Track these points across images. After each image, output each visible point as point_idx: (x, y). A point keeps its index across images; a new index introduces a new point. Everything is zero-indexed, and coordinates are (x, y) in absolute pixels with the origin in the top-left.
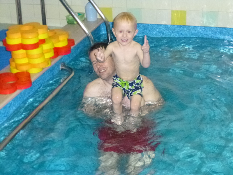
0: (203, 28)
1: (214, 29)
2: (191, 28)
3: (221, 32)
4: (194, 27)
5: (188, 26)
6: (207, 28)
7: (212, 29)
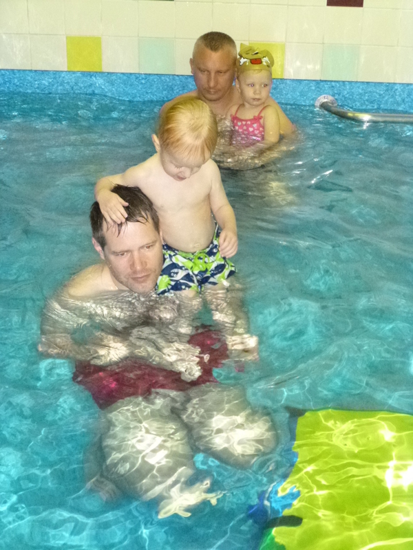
0: (143, 79)
1: (168, 80)
2: (114, 77)
3: (184, 87)
4: (122, 76)
5: (108, 73)
6: (151, 78)
7: (163, 78)
